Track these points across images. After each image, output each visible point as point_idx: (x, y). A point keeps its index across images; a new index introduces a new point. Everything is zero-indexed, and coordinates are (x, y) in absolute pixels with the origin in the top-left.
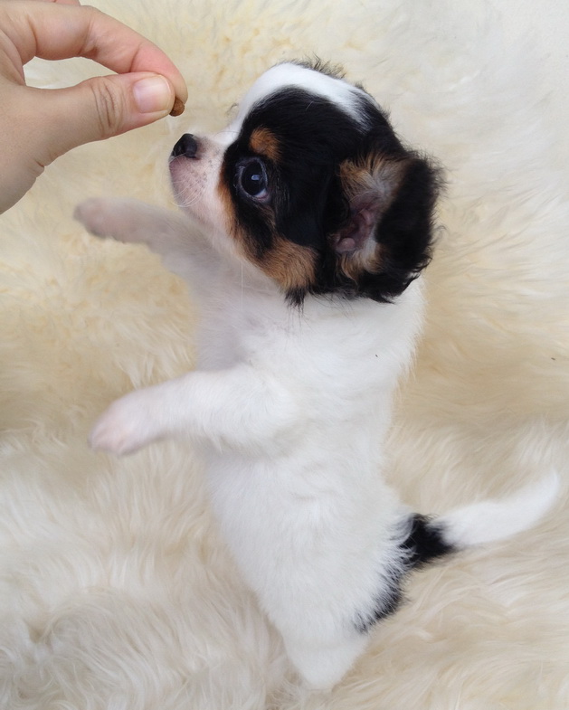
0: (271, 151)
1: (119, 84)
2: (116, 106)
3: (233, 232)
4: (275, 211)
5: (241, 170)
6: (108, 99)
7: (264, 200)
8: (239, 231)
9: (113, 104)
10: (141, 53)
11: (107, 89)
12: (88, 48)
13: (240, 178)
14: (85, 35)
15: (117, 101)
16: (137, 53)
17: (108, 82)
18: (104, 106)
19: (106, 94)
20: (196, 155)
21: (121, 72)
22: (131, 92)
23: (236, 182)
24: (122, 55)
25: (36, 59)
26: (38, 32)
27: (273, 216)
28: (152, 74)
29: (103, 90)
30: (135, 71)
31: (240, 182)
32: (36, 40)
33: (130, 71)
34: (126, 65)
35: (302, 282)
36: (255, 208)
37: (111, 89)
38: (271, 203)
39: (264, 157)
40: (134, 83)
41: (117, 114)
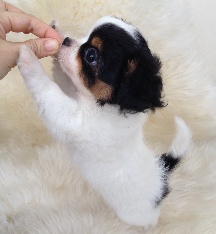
0: (99, 46)
1: (40, 42)
2: (38, 49)
3: (80, 75)
4: (98, 69)
5: (87, 52)
6: (36, 46)
7: (94, 64)
8: (82, 75)
9: (37, 48)
10: (48, 31)
11: (35, 43)
12: (30, 29)
13: (86, 56)
14: (29, 24)
15: (39, 47)
16: (46, 31)
17: (36, 41)
18: (34, 49)
19: (35, 45)
20: (69, 45)
21: (41, 37)
22: (44, 44)
23: (84, 57)
24: (42, 31)
25: (11, 32)
26: (12, 22)
27: (97, 71)
28: (52, 39)
29: (34, 43)
30: (46, 38)
31: (86, 57)
32: (11, 25)
33: (44, 37)
34: (42, 35)
35: (105, 98)
36: (90, 67)
37: (37, 43)
38: (97, 66)
39: (96, 48)
40: (45, 41)
41: (39, 51)
